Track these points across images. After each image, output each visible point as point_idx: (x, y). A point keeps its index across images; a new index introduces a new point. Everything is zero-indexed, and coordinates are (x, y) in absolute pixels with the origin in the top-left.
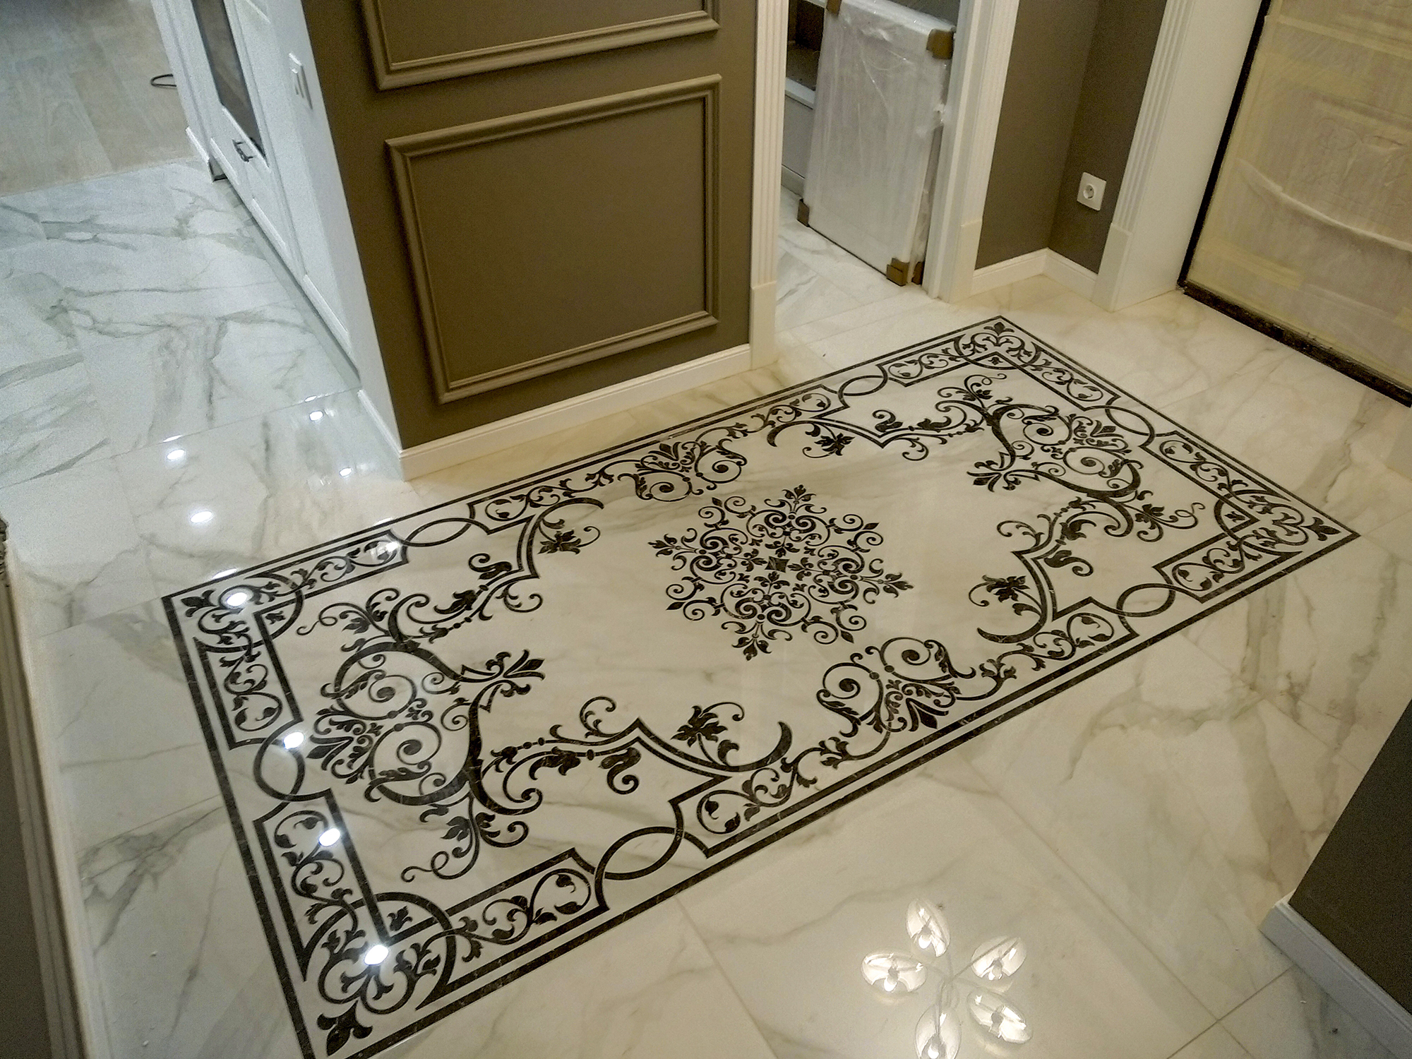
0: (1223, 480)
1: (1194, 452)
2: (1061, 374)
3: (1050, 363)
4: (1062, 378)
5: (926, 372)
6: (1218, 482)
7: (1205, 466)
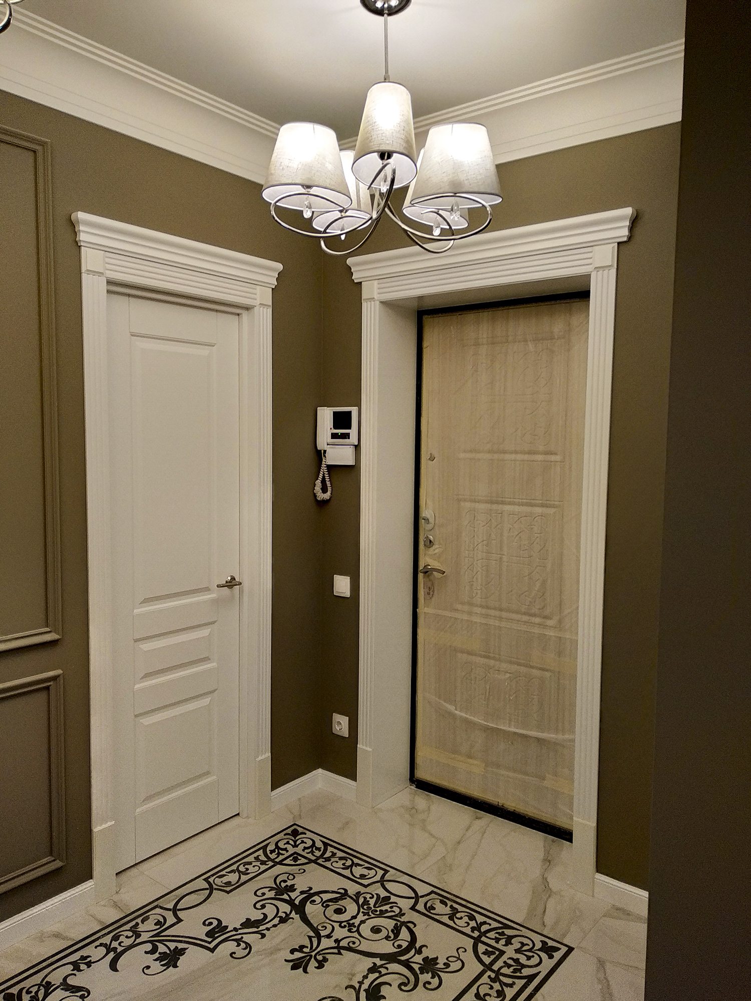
0: (473, 924)
1: (449, 906)
2: (344, 861)
3: (336, 853)
4: (346, 864)
5: (244, 878)
6: (470, 926)
7: (458, 915)
